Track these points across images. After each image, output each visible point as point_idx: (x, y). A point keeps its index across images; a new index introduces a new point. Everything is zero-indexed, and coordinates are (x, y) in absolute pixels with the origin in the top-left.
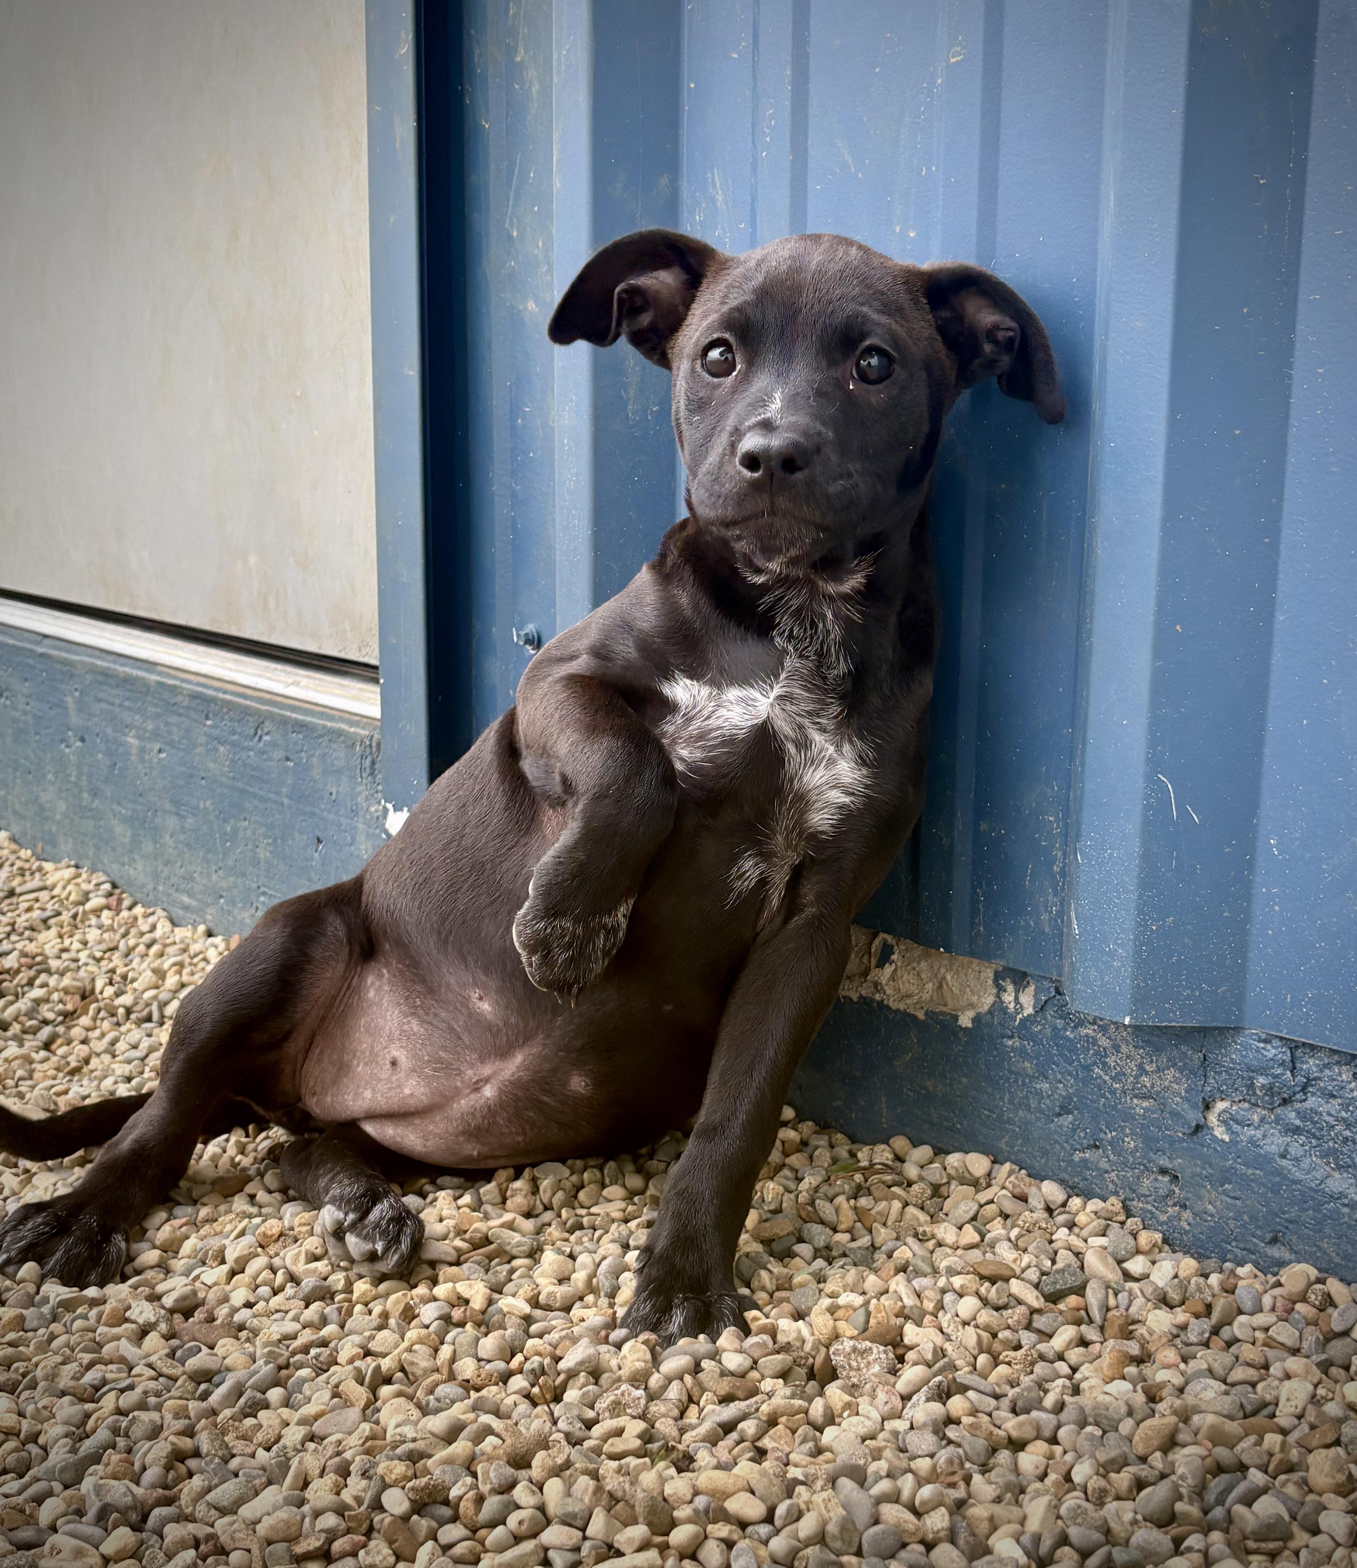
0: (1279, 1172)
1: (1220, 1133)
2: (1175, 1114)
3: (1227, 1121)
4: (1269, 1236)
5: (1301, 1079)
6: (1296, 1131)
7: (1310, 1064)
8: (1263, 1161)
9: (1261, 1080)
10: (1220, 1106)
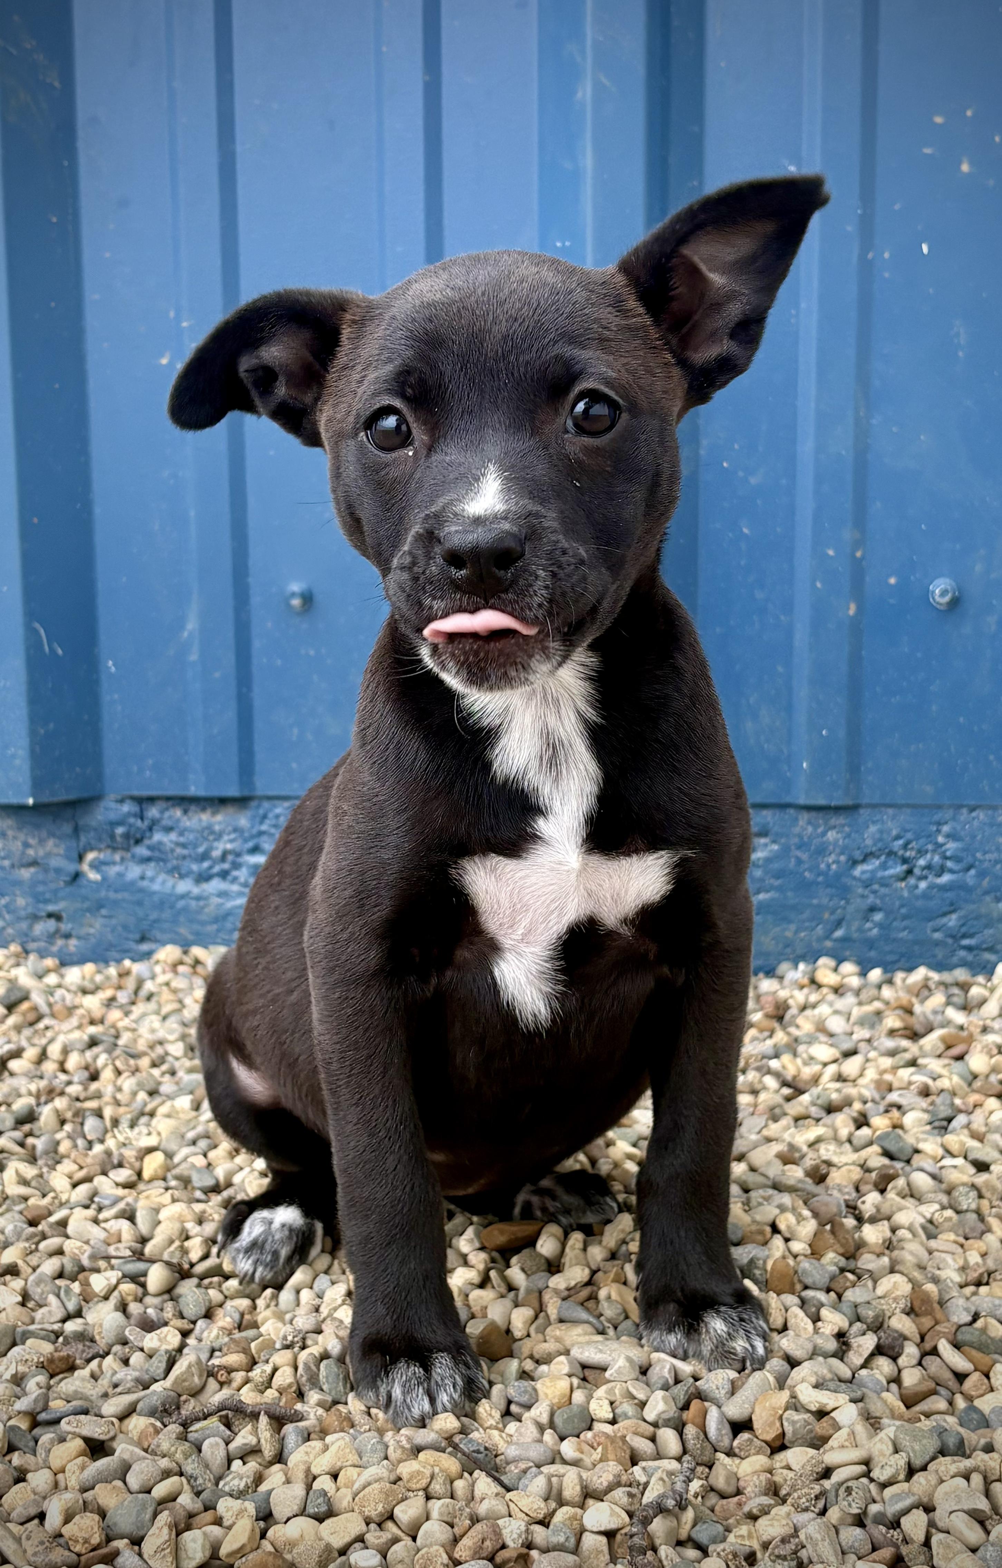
0: (142, 890)
1: (94, 876)
2: (58, 871)
3: (95, 866)
4: (137, 936)
5: (146, 823)
6: (148, 860)
7: (153, 812)
8: (129, 887)
9: (120, 830)
10: (91, 856)
